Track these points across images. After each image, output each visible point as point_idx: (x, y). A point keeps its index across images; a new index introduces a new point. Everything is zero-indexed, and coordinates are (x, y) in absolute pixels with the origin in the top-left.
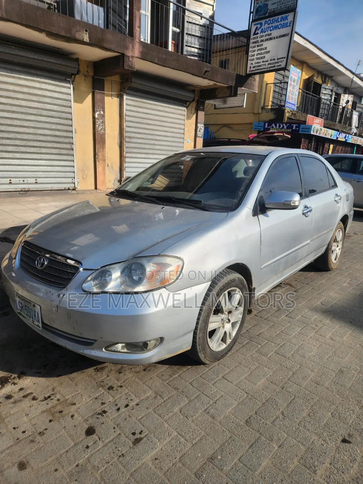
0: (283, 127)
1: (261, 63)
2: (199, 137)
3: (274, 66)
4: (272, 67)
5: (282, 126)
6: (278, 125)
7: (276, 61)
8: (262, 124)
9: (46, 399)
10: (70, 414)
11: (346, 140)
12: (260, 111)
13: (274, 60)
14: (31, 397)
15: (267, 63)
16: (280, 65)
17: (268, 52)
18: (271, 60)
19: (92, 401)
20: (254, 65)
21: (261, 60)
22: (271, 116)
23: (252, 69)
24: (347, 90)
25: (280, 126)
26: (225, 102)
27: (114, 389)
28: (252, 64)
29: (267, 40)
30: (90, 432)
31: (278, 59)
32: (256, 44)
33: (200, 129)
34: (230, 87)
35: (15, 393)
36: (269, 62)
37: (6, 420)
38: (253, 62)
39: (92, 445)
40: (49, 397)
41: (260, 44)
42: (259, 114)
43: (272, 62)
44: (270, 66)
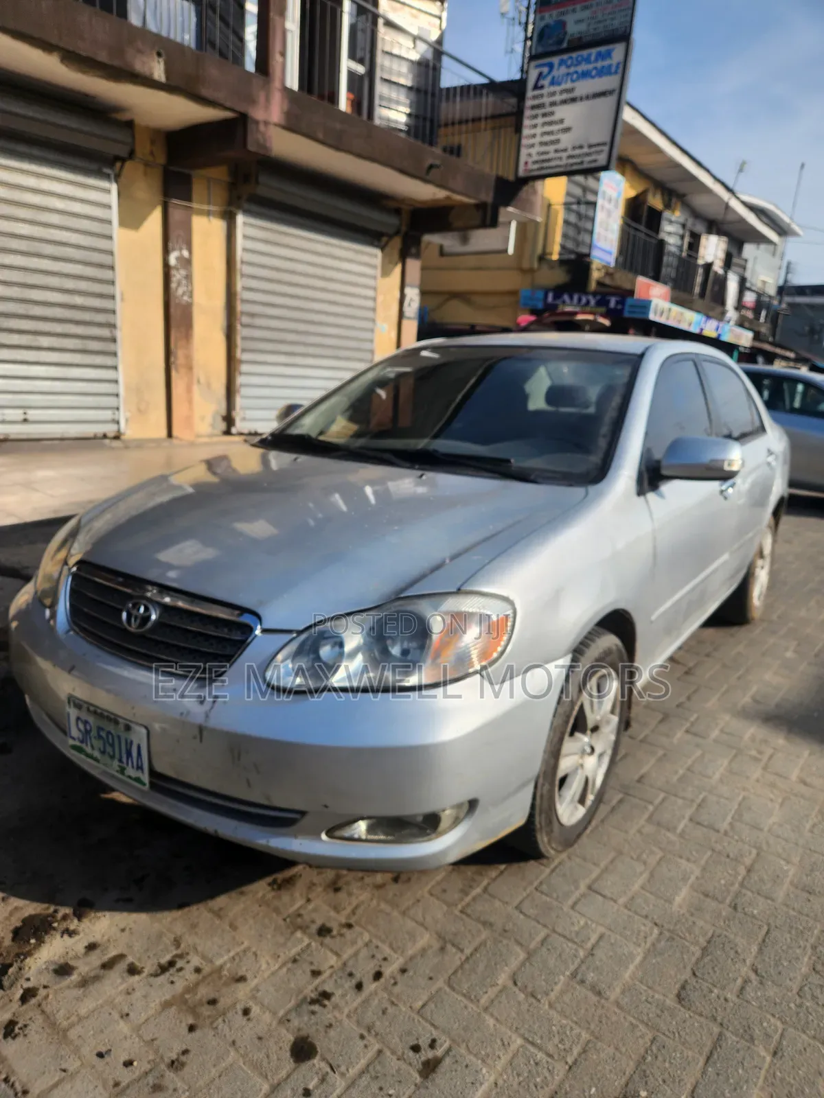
0: (588, 303)
1: (552, 155)
2: (409, 318)
3: (582, 163)
4: (576, 164)
5: (584, 300)
6: (576, 297)
7: (586, 150)
8: (540, 295)
9: (163, 969)
10: (239, 1007)
11: (719, 335)
12: (536, 265)
13: (581, 147)
14: (122, 966)
15: (564, 155)
16: (595, 161)
17: (567, 130)
18: (574, 148)
19: (285, 970)
20: (535, 158)
21: (551, 148)
22: (560, 277)
23: (531, 166)
25: (580, 300)
26: (465, 240)
27: (335, 932)
28: (530, 155)
29: (564, 102)
30: (303, 1050)
31: (590, 146)
32: (540, 111)
33: (411, 300)
34: (481, 206)
35: (77, 957)
36: (570, 152)
37: (73, 1034)
38: (533, 151)
39: (316, 1087)
40: (171, 964)
41: (548, 109)
42: (531, 271)
43: (577, 152)
44: (571, 161)
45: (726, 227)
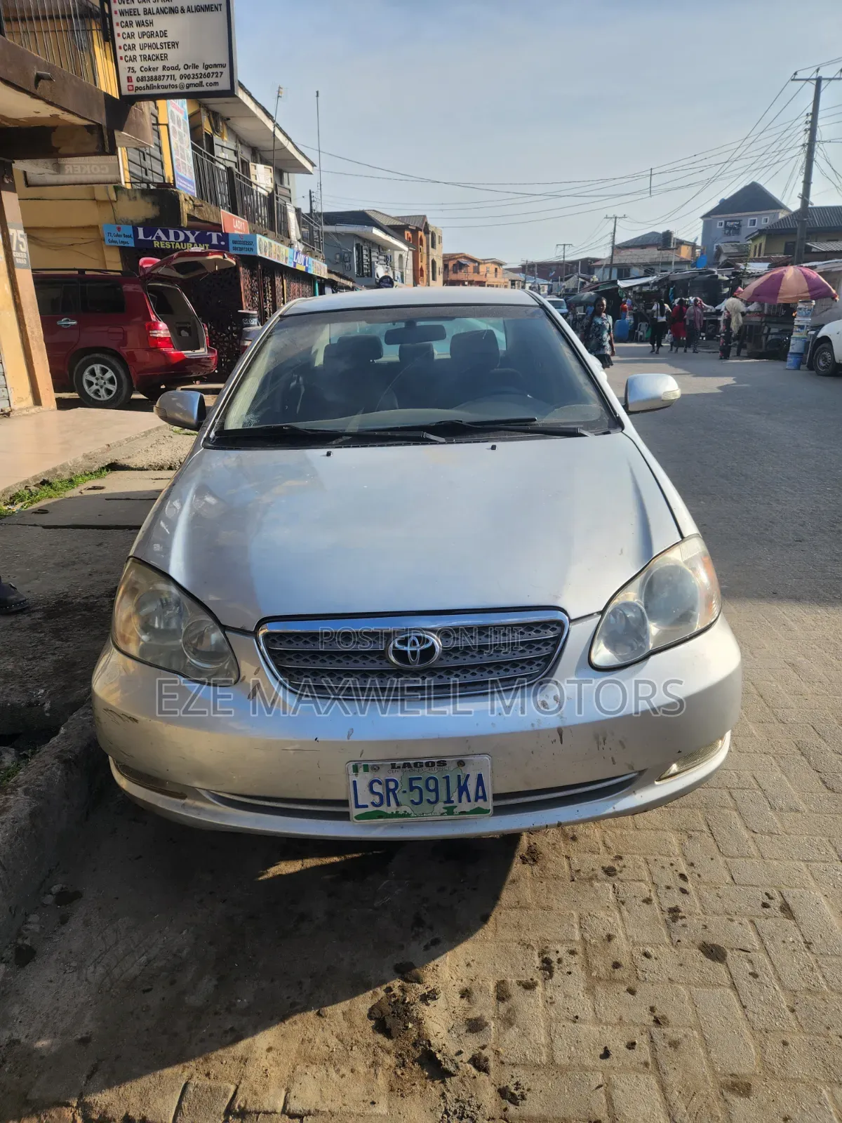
0: (187, 239)
1: (160, 72)
2: (21, 266)
3: (201, 84)
4: (195, 85)
5: (182, 238)
6: (171, 232)
7: (201, 70)
8: (128, 230)
10: (637, 954)
11: (307, 268)
12: (113, 197)
13: (196, 67)
15: (177, 74)
16: (216, 83)
17: (174, 45)
18: (187, 67)
20: (140, 74)
21: (159, 64)
22: (145, 209)
23: (135, 84)
24: (258, 154)
25: (177, 236)
27: (618, 869)
28: (131, 69)
29: (162, 11)
31: (207, 67)
32: (134, 19)
33: (18, 242)
36: (183, 72)
38: (137, 65)
41: (143, 18)
42: (111, 202)
43: (191, 71)
44: (186, 81)
45: (268, 156)
